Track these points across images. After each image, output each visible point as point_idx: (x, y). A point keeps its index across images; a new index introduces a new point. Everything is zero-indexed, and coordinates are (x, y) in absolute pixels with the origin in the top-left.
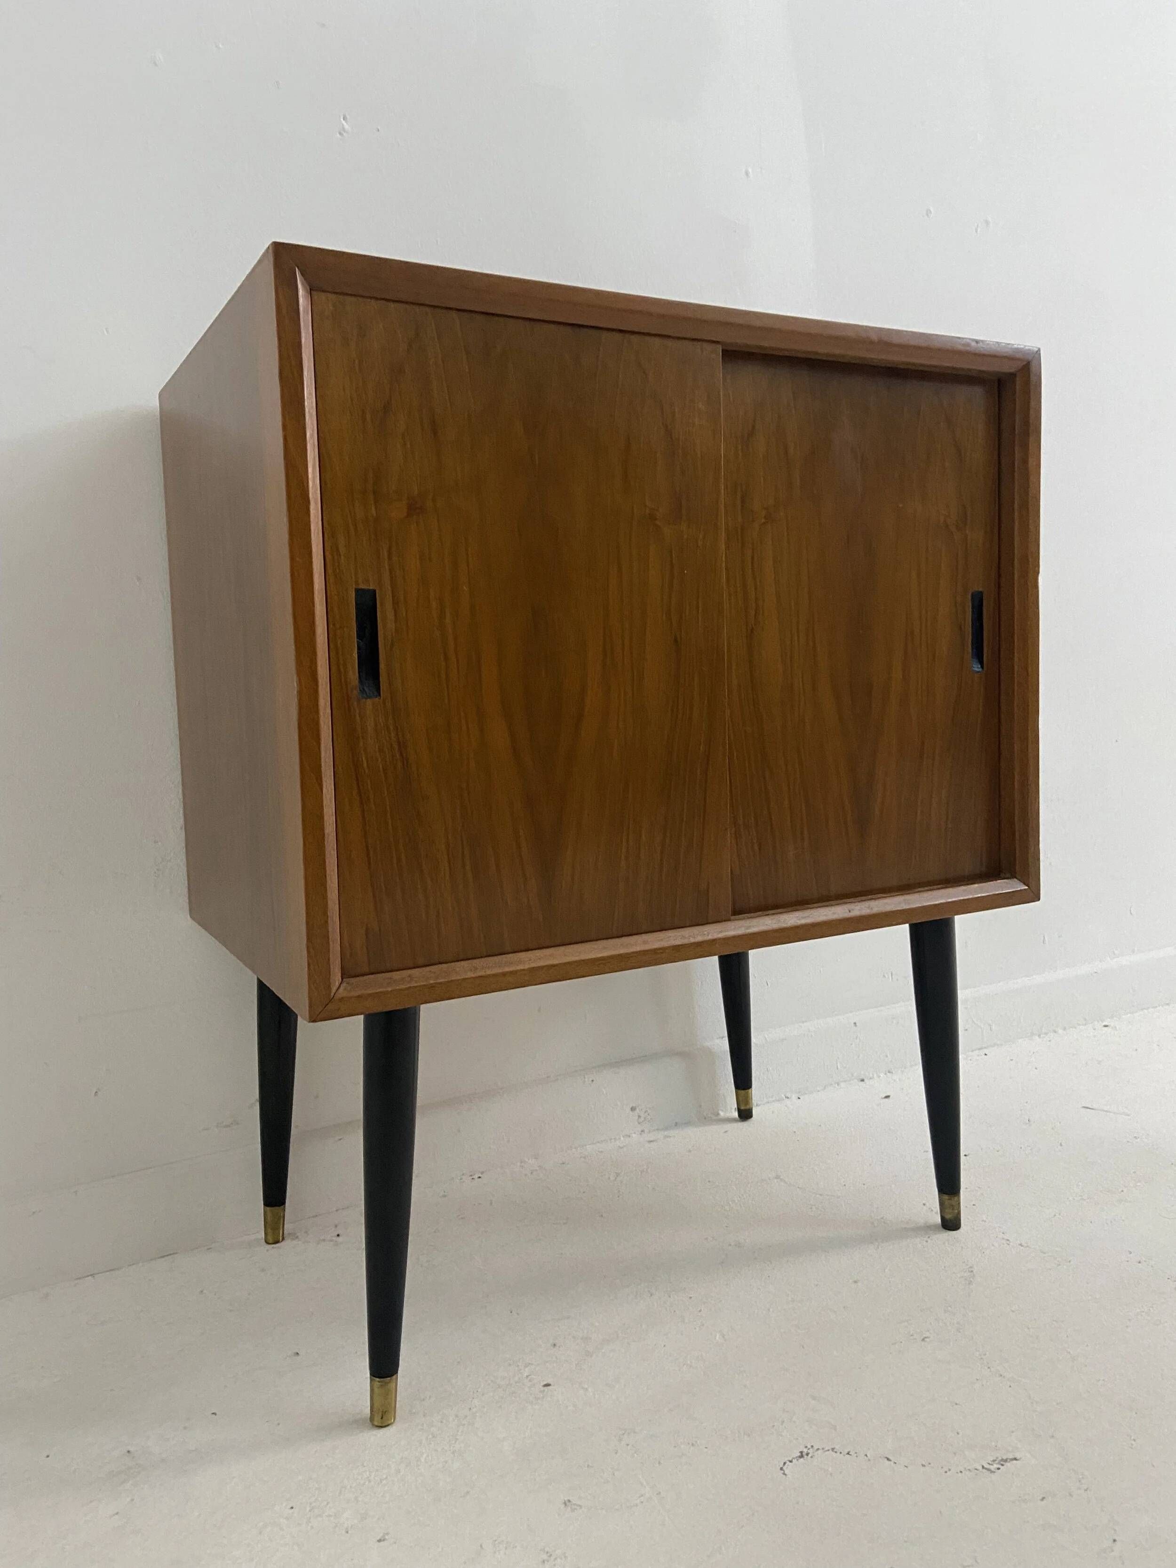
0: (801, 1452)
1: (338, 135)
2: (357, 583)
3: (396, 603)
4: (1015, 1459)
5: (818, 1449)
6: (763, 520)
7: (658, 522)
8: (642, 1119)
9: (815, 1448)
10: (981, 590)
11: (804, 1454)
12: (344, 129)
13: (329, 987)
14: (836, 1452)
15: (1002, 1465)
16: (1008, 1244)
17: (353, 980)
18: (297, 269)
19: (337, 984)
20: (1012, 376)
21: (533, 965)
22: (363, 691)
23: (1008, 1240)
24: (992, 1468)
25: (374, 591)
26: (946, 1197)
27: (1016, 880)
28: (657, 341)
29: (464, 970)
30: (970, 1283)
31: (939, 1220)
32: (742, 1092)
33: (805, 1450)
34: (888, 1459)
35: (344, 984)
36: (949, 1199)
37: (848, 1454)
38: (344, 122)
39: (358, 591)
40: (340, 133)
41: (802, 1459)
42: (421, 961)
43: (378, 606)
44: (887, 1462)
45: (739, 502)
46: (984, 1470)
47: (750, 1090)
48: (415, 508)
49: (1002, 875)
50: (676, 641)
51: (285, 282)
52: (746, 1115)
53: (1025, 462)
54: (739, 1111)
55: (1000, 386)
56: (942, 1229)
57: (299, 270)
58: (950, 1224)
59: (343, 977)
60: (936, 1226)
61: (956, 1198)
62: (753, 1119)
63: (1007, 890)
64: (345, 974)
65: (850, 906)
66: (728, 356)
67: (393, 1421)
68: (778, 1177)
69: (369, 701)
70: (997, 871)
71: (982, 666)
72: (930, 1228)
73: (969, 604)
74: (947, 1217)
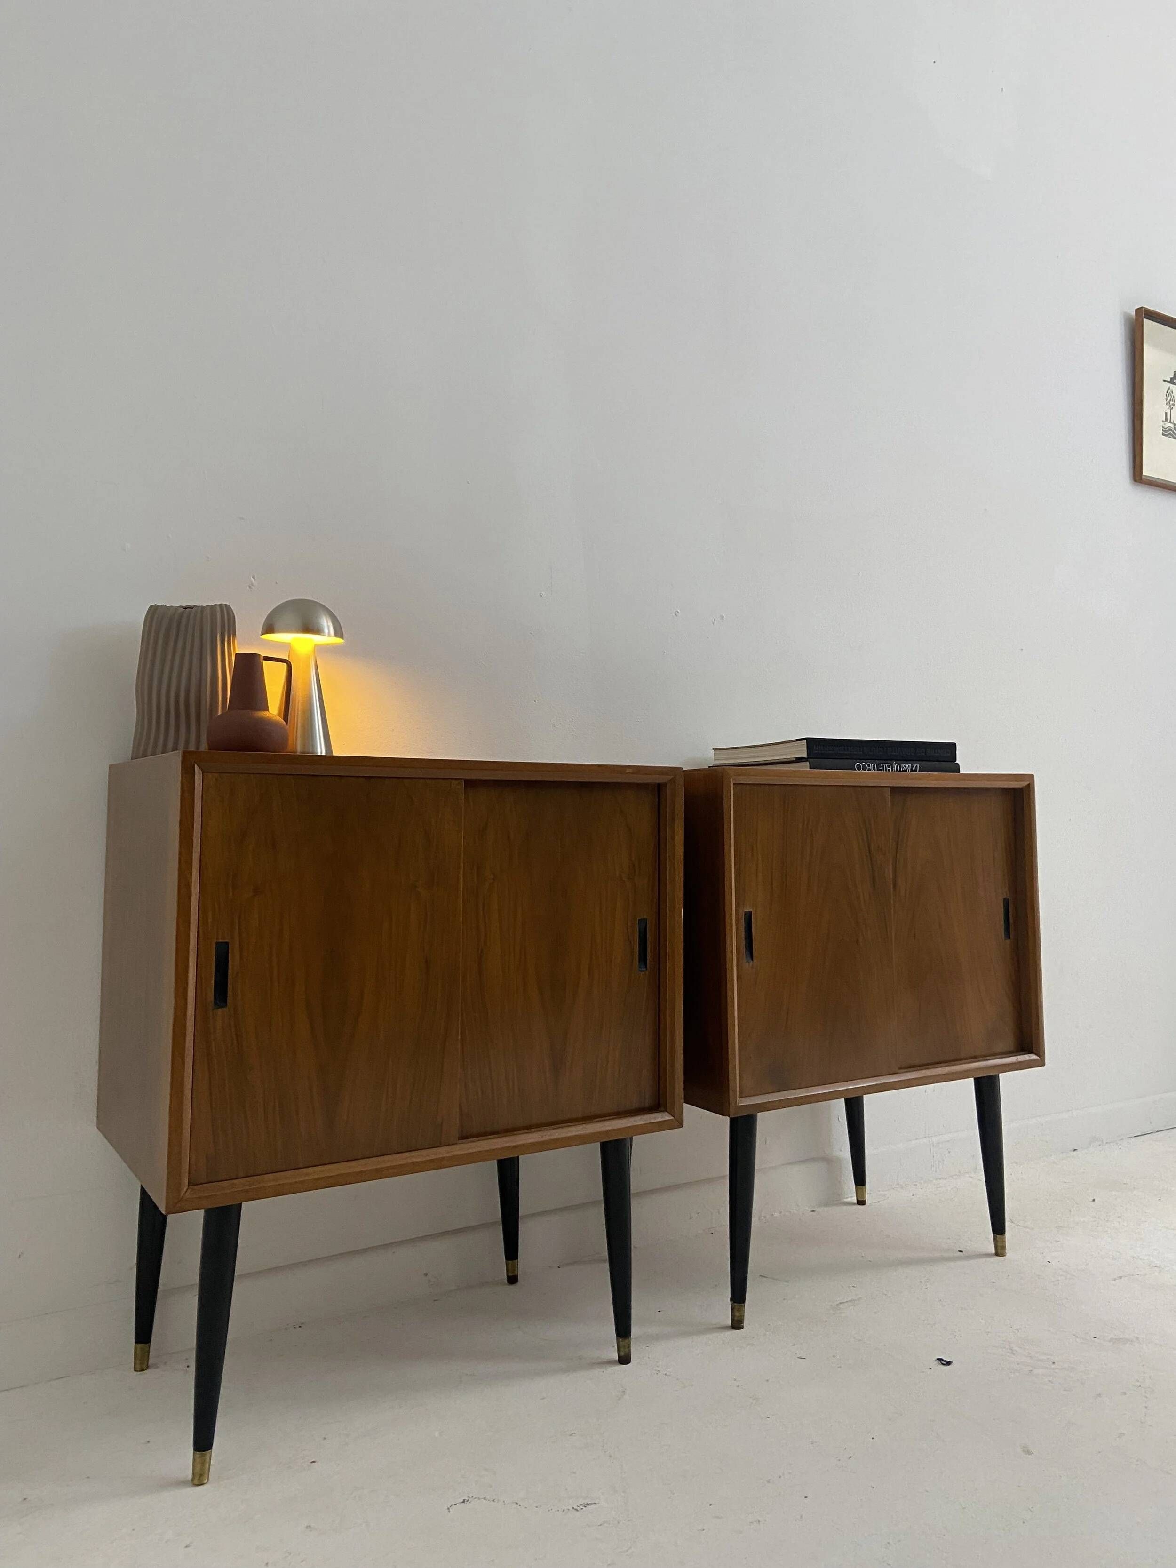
0: (464, 1500)
1: (247, 590)
2: (217, 939)
3: (241, 950)
4: (595, 1504)
5: (475, 1498)
6: (492, 881)
7: (418, 889)
8: (432, 1284)
9: (472, 1497)
10: (644, 918)
11: (466, 1500)
12: (252, 585)
13: (179, 1192)
14: (486, 1501)
15: (585, 1507)
16: (657, 1374)
17: (195, 1187)
18: (196, 766)
19: (185, 1189)
21: (316, 1177)
22: (215, 1004)
23: (659, 1371)
24: (578, 1508)
25: (227, 943)
26: (620, 1340)
27: (667, 1113)
28: (421, 781)
29: (270, 1180)
30: (619, 1399)
31: (617, 1356)
32: (511, 1262)
34: (517, 1504)
35: (189, 1191)
36: (623, 1341)
37: (493, 1500)
39: (217, 943)
40: (250, 587)
41: (463, 1505)
42: (241, 1175)
43: (230, 951)
44: (515, 1506)
45: (475, 871)
46: (573, 1510)
47: (517, 1261)
49: (659, 1109)
50: (427, 962)
51: (187, 771)
52: (513, 1280)
53: (673, 838)
54: (508, 1277)
55: (659, 788)
56: (618, 1363)
57: (196, 764)
58: (624, 1360)
59: (189, 1185)
60: (615, 1361)
61: (627, 1341)
62: (518, 1283)
63: (660, 1119)
64: (191, 1184)
65: (545, 1133)
66: (470, 784)
67: (206, 1481)
68: (519, 1327)
69: (220, 1010)
70: (656, 1107)
71: (646, 967)
72: (610, 1362)
73: (637, 927)
74: (622, 1353)
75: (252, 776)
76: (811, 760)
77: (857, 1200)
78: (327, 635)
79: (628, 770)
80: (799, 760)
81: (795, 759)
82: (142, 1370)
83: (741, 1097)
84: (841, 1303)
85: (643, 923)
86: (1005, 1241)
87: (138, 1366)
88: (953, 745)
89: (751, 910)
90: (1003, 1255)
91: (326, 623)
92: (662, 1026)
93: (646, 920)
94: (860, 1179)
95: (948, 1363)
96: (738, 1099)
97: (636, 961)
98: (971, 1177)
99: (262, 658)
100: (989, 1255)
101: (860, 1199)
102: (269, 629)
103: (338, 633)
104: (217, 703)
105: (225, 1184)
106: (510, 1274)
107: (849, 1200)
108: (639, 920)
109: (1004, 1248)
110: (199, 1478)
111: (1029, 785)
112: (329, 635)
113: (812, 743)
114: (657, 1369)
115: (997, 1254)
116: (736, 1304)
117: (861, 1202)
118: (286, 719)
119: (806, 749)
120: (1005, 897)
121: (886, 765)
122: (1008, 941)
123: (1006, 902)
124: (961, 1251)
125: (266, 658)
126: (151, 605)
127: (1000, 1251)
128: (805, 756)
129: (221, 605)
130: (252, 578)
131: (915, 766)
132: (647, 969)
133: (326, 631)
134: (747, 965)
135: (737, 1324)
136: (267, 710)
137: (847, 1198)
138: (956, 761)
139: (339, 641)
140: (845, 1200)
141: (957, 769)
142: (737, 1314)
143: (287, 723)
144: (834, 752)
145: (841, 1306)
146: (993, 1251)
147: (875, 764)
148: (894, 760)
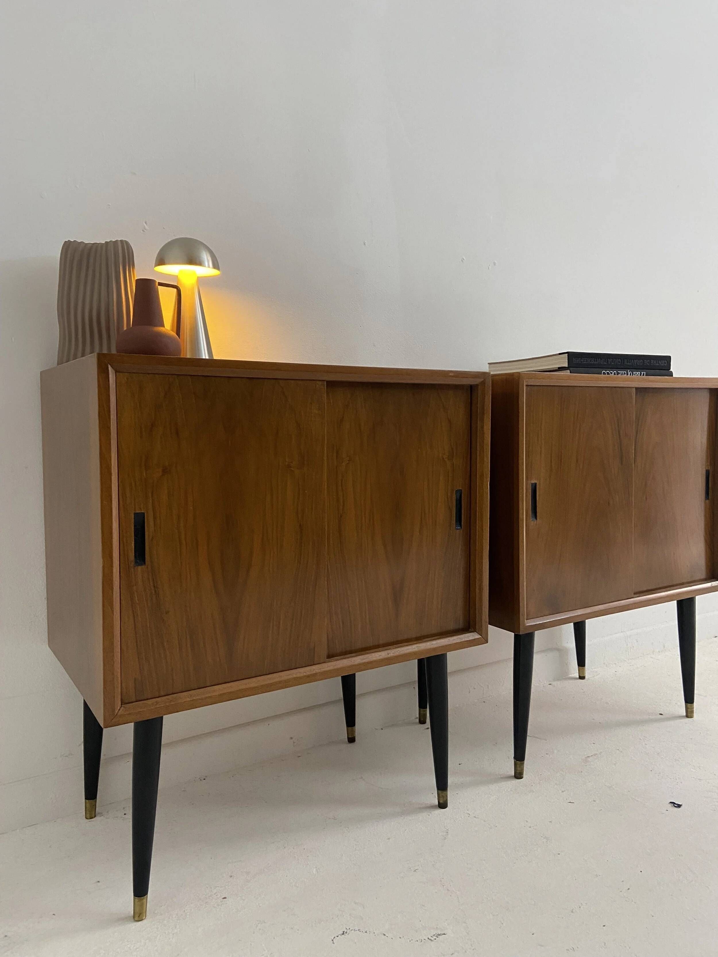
0: (344, 932)
1: (142, 232)
2: (135, 510)
3: (155, 518)
4: (445, 934)
5: (352, 930)
6: (348, 462)
7: (292, 469)
8: (295, 744)
9: (351, 929)
10: (460, 488)
11: (345, 932)
13: (114, 710)
14: (360, 931)
15: (437, 937)
16: (469, 816)
17: (126, 705)
19: (119, 708)
20: (477, 385)
21: (221, 692)
22: (136, 562)
23: (469, 814)
24: (432, 938)
25: (144, 513)
26: (440, 792)
27: (476, 633)
28: (293, 382)
29: (185, 697)
30: (445, 839)
31: (437, 803)
32: (350, 728)
33: (346, 931)
34: (384, 935)
35: (122, 708)
36: (442, 793)
37: (366, 932)
39: (135, 514)
40: (143, 231)
41: (343, 935)
42: (162, 693)
43: (146, 520)
44: (383, 936)
45: (335, 454)
46: (429, 940)
47: (354, 727)
48: (165, 471)
49: (470, 630)
50: (300, 525)
51: (103, 371)
52: (351, 740)
53: (482, 427)
54: (348, 738)
55: (471, 389)
56: (438, 808)
57: (110, 365)
58: (443, 805)
59: (121, 704)
60: (436, 806)
61: (445, 792)
62: (355, 742)
63: (471, 638)
64: (123, 703)
65: (389, 651)
66: (331, 384)
67: (144, 918)
68: (362, 778)
69: (140, 567)
70: (468, 628)
71: (461, 526)
72: (432, 807)
73: (454, 496)
74: (441, 801)
75: (157, 376)
76: (571, 369)
77: (579, 676)
78: (207, 266)
79: (451, 374)
80: (561, 369)
81: (557, 368)
82: (91, 818)
83: (527, 619)
84: (588, 757)
85: (459, 493)
86: (693, 708)
87: (88, 816)
88: (669, 358)
89: (536, 482)
90: (692, 717)
91: (206, 257)
92: (472, 569)
93: (461, 490)
94: (581, 662)
95: (679, 806)
96: (525, 620)
97: (454, 522)
98: (652, 658)
99: (157, 284)
100: (681, 717)
101: (581, 675)
102: (161, 262)
103: (216, 266)
104: (123, 319)
105: (150, 702)
106: (350, 737)
107: (572, 676)
108: (456, 491)
109: (692, 712)
110: (139, 915)
112: (209, 267)
113: (571, 356)
114: (468, 812)
115: (687, 716)
116: (518, 762)
117: (582, 677)
118: (178, 333)
119: (567, 360)
120: (707, 469)
121: (623, 373)
122: (707, 501)
123: (708, 473)
124: (661, 714)
125: (161, 284)
126: (66, 242)
127: (689, 714)
128: (566, 365)
129: (122, 241)
130: (144, 223)
131: (643, 373)
132: (461, 528)
133: (206, 264)
134: (533, 523)
135: (518, 775)
136: (163, 326)
137: (571, 674)
138: (670, 369)
139: (216, 272)
140: (570, 676)
141: (671, 374)
142: (518, 769)
143: (179, 337)
144: (587, 363)
145: (589, 759)
146: (685, 714)
147: (615, 372)
148: (628, 369)
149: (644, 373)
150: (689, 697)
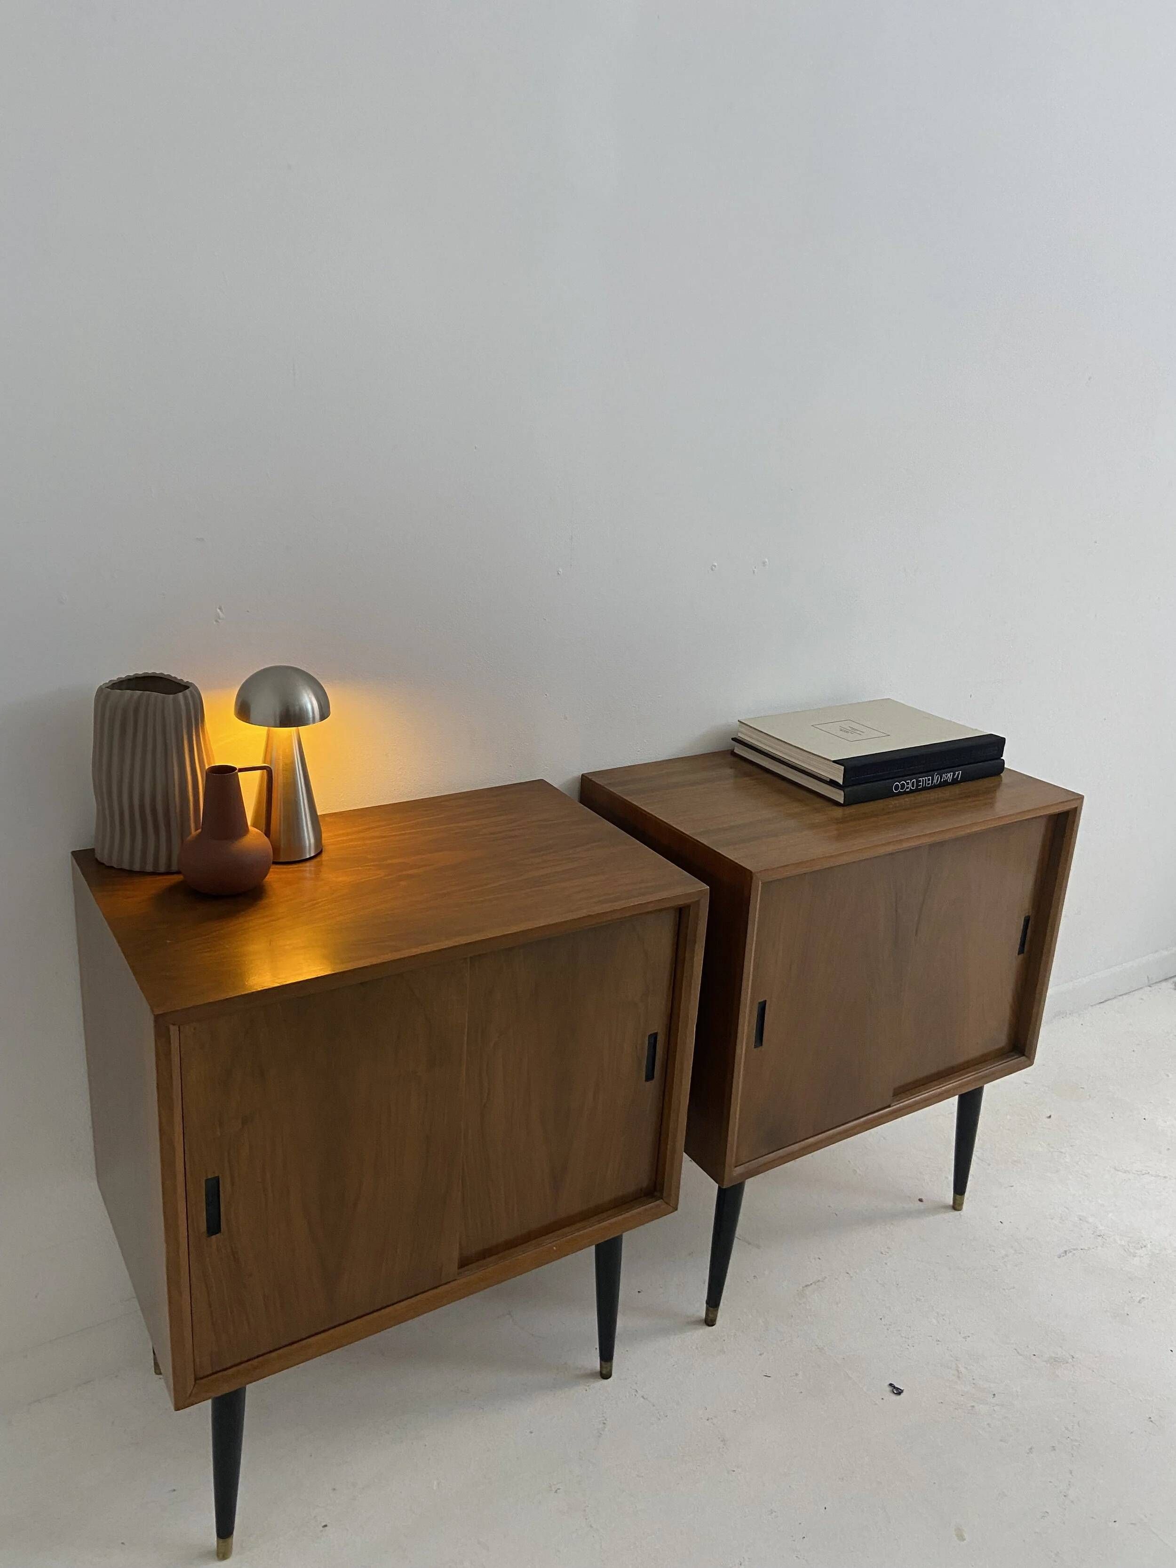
2: (206, 1176)
3: (233, 1178)
6: (497, 1039)
7: (418, 1074)
10: (656, 1031)
13: (186, 1392)
16: (635, 1395)
17: (201, 1381)
19: (191, 1388)
20: (689, 906)
22: (209, 1234)
23: (637, 1391)
25: (217, 1177)
26: (603, 1363)
27: (662, 1203)
29: (273, 1357)
30: (600, 1436)
31: (599, 1371)
36: (606, 1364)
38: (218, 610)
39: (207, 1180)
43: (221, 1184)
45: (479, 1036)
48: (246, 1121)
49: (656, 1194)
50: (427, 1137)
55: (681, 910)
56: (600, 1377)
57: (172, 1025)
58: (605, 1375)
60: (598, 1375)
61: (609, 1364)
63: (654, 1206)
64: (197, 1380)
66: (476, 958)
67: (230, 1555)
69: (213, 1238)
70: (653, 1191)
71: (653, 1079)
72: (593, 1378)
73: (647, 1041)
74: (604, 1372)
76: (846, 789)
80: (832, 783)
83: (735, 1167)
84: (806, 1286)
85: (654, 1037)
86: (963, 1200)
89: (766, 998)
90: (959, 1210)
93: (657, 1033)
95: (900, 1392)
96: (733, 1170)
97: (643, 1076)
99: (238, 769)
100: (946, 1207)
104: (188, 814)
105: (229, 1372)
108: (649, 1035)
109: (961, 1204)
110: (223, 1554)
111: (1076, 809)
114: (635, 1386)
115: (954, 1208)
116: (710, 1308)
118: (268, 833)
119: (843, 772)
120: (1027, 917)
121: (926, 779)
122: (1021, 956)
123: (1027, 920)
124: (921, 1200)
125: (243, 769)
127: (957, 1206)
128: (840, 781)
129: (188, 682)
131: (956, 776)
132: (654, 1082)
134: (756, 1053)
135: (710, 1321)
136: (247, 832)
138: (1002, 756)
141: (1001, 768)
142: (711, 1316)
143: (269, 837)
145: (807, 1291)
146: (951, 1203)
147: (915, 780)
148: (934, 770)
149: (959, 773)
150: (960, 1185)
